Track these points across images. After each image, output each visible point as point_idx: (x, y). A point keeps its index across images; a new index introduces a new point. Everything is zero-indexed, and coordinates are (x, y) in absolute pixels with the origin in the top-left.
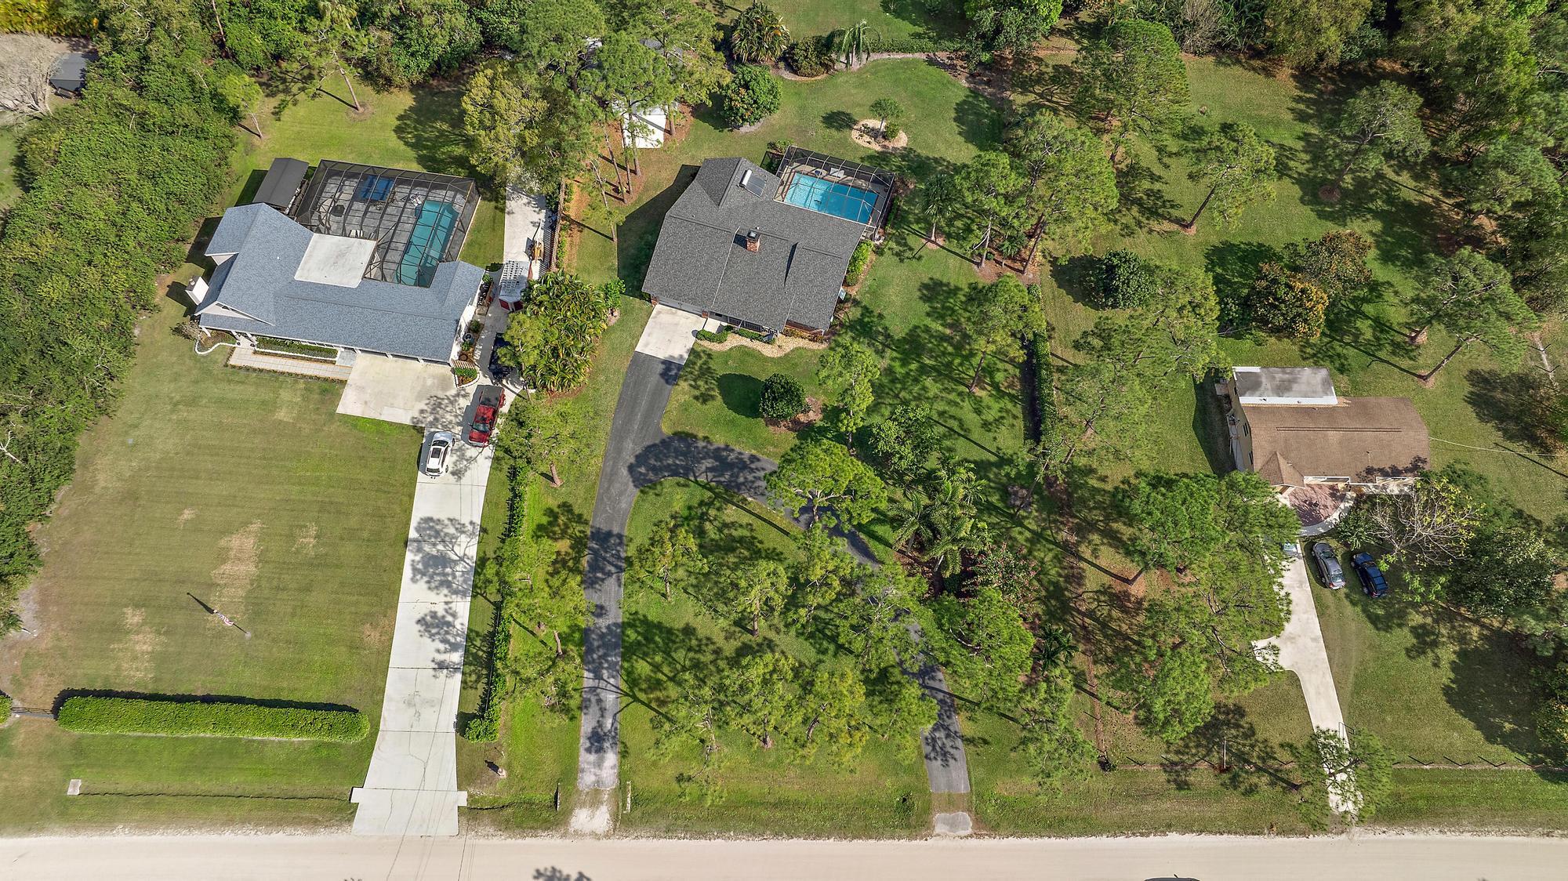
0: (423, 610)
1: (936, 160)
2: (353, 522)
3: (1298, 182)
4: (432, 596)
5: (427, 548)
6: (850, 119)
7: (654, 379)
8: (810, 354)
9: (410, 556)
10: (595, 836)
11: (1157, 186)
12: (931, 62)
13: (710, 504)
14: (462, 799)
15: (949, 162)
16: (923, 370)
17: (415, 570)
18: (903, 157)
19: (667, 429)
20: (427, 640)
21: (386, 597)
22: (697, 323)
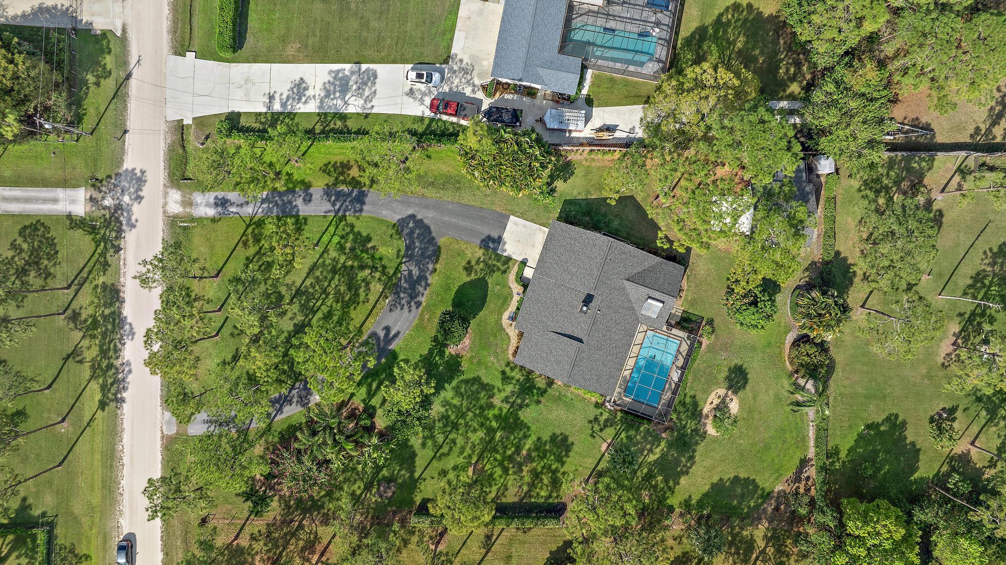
0: (310, 81)
1: (692, 458)
2: (374, 24)
4: (319, 86)
5: (354, 78)
6: (739, 388)
7: (486, 231)
8: (505, 347)
9: (347, 67)
10: (165, 205)
12: (804, 462)
13: (383, 273)
14: (188, 121)
15: (690, 468)
16: (491, 431)
17: (338, 71)
18: (696, 431)
19: (441, 241)
20: (289, 86)
21: (319, 55)
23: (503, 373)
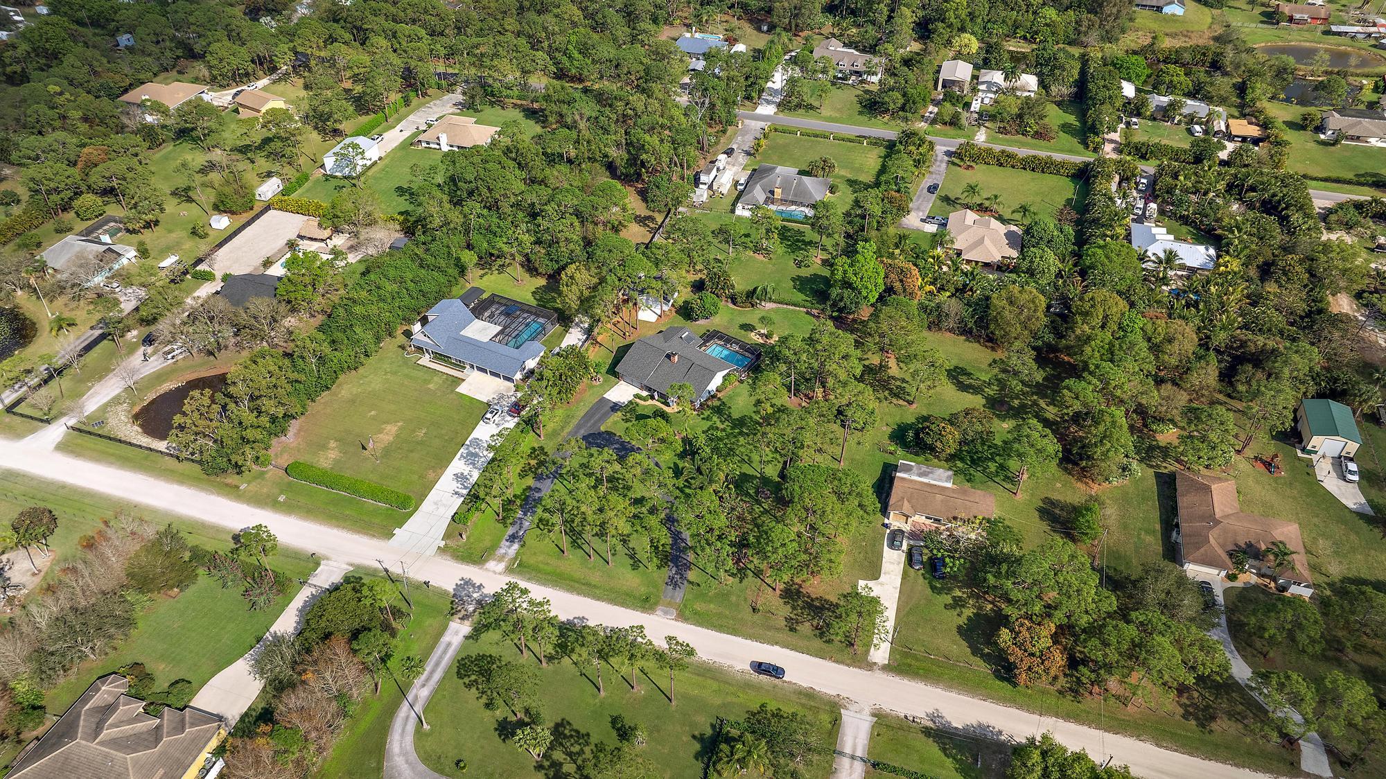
0: (458, 471)
2: (443, 432)
3: (986, 398)
4: (465, 467)
5: (471, 449)
6: (754, 327)
7: (607, 408)
9: (462, 450)
10: (495, 572)
11: (904, 385)
12: (808, 313)
14: (442, 544)
16: (741, 433)
17: (462, 456)
18: (771, 347)
19: (603, 429)
20: (455, 482)
21: (444, 462)
22: (636, 391)
23: (703, 419)
